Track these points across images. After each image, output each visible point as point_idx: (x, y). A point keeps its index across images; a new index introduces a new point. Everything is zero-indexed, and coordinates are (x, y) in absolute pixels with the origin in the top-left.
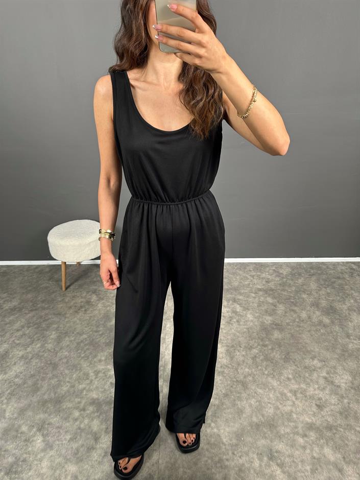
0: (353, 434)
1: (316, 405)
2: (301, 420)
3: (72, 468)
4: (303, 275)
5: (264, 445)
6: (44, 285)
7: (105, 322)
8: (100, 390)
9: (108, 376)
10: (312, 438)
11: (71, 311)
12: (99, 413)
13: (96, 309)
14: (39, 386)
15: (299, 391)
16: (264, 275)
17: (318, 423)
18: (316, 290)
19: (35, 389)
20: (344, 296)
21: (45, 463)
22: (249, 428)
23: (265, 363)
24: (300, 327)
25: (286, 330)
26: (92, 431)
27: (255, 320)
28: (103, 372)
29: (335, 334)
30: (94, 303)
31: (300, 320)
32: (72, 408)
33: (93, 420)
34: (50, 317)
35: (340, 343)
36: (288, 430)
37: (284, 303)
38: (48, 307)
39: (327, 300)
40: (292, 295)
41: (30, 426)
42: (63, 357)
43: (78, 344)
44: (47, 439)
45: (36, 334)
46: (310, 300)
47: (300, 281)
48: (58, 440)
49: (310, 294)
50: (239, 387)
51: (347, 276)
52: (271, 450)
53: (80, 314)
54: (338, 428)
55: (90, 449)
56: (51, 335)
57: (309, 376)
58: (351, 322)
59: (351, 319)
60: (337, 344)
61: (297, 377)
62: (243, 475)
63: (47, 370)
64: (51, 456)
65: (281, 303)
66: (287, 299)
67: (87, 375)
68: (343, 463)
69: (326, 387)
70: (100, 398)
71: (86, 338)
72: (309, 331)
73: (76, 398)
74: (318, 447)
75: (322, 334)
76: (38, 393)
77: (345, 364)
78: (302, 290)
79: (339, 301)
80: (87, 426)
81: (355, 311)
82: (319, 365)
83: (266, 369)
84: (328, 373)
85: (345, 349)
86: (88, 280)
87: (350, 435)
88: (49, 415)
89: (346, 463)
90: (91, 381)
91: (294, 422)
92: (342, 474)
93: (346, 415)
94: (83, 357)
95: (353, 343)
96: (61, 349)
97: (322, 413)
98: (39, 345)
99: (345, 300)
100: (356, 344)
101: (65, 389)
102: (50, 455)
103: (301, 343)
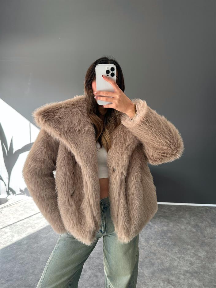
1: (189, 263)
5: (165, 278)
15: (181, 258)
16: (163, 210)
22: (158, 271)
23: (164, 246)
24: (181, 232)
27: (159, 228)
35: (201, 240)
36: (177, 273)
47: (181, 213)
49: (186, 219)
50: (152, 255)
54: (200, 273)
57: (186, 252)
58: (206, 231)
65: (171, 222)
69: (194, 257)
72: (186, 234)
74: (191, 279)
75: (192, 236)
77: (203, 248)
79: (200, 222)
81: (208, 227)
82: (191, 248)
83: (165, 248)
84: (195, 251)
89: (204, 286)
95: (207, 240)
97: (192, 266)
100: (209, 240)
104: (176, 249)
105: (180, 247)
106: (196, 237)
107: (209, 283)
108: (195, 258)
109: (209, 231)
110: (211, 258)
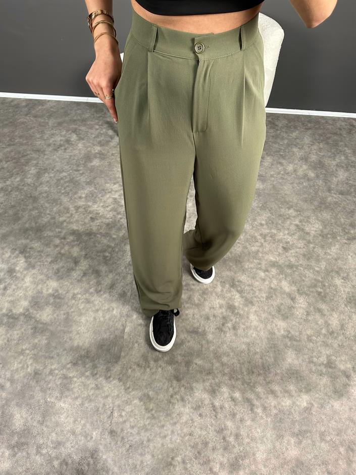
0: (310, 272)
1: (283, 247)
2: (265, 258)
3: (53, 284)
4: (299, 128)
6: (22, 120)
7: (85, 162)
8: (80, 223)
9: (88, 212)
10: (273, 273)
11: (51, 149)
12: (79, 242)
13: (76, 149)
14: (20, 215)
15: (269, 235)
17: (281, 262)
18: (308, 144)
19: (16, 218)
20: (335, 153)
21: (28, 279)
25: (269, 182)
26: (72, 256)
28: (83, 207)
29: (317, 187)
30: (73, 143)
31: (285, 173)
32: (52, 236)
33: (73, 247)
34: (29, 152)
35: (319, 196)
36: (252, 266)
37: (272, 155)
38: (26, 143)
39: (317, 154)
40: (283, 148)
41: (13, 249)
42: (43, 192)
43: (58, 180)
44: (30, 260)
45: (15, 168)
46: (301, 154)
47: (294, 134)
48: (40, 262)
51: (344, 133)
52: (234, 279)
53: (59, 152)
55: (70, 270)
56: (30, 171)
58: (336, 177)
59: (337, 174)
60: (316, 197)
61: (270, 224)
62: (205, 296)
63: (27, 202)
64: (34, 274)
66: (277, 152)
67: (67, 210)
68: (296, 294)
69: (296, 233)
70: (80, 229)
71: (66, 176)
72: (292, 183)
73: (57, 228)
76: (19, 222)
77: (319, 215)
78: (295, 143)
79: (330, 157)
80: (67, 252)
81: (343, 167)
84: (300, 222)
85: (323, 202)
86: (67, 119)
87: (308, 273)
88: (31, 241)
90: (72, 215)
91: (259, 260)
92: (293, 302)
93: (308, 257)
94: (63, 193)
95: (332, 196)
96: (41, 184)
98: (18, 179)
99: (335, 156)
100: (335, 198)
101: (45, 220)
102: (33, 272)
103: (281, 194)
104: (263, 217)
105: (272, 214)
106: (311, 191)
107: (309, 287)
108: (296, 237)
109: (341, 177)
110: (329, 236)
